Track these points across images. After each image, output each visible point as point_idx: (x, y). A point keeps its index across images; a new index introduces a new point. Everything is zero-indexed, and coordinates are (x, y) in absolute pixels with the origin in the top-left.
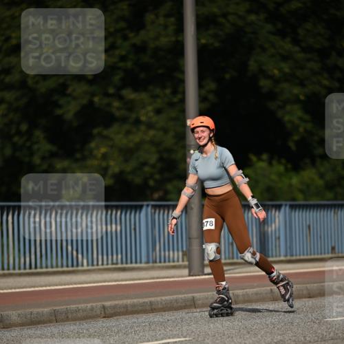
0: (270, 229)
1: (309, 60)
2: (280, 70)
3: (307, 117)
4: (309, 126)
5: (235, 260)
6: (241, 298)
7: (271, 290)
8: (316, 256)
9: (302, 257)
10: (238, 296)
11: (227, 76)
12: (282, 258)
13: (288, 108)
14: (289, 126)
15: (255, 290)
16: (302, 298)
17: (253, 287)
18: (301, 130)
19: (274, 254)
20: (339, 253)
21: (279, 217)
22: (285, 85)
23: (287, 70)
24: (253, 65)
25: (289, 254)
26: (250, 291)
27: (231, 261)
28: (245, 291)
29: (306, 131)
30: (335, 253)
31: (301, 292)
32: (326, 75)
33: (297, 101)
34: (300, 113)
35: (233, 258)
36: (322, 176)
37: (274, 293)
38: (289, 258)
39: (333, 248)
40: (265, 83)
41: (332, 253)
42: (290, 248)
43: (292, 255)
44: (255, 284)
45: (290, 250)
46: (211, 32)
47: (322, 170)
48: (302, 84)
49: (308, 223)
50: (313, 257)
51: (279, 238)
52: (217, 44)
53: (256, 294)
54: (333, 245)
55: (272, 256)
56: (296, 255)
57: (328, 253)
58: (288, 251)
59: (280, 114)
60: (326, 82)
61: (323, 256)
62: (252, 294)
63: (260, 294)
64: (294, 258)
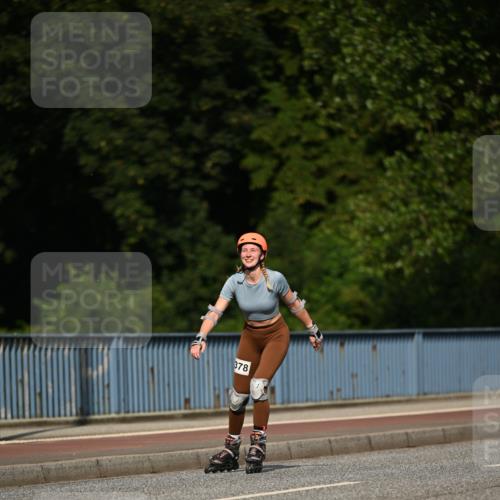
0: (95, 373)
1: (151, 128)
2: (110, 141)
3: (149, 210)
4: (152, 223)
5: (45, 419)
6: (53, 473)
7: (98, 461)
8: (162, 413)
9: (142, 414)
10: (49, 470)
11: (33, 150)
12: (113, 415)
13: (121, 196)
14: (121, 222)
15: (74, 461)
16: (142, 473)
17: (71, 457)
18: (140, 228)
19: (101, 409)
20: (195, 408)
21: (108, 355)
22: (116, 164)
23: (119, 142)
24: (69, 135)
25: (123, 410)
26: (66, 463)
27: (38, 419)
28: (60, 463)
29: (146, 230)
30: (190, 408)
31: (140, 465)
32: (177, 149)
33: (134, 186)
34: (138, 205)
35: (42, 416)
36: (170, 296)
37: (101, 466)
38: (122, 415)
39: (187, 401)
40: (87, 161)
41: (185, 408)
42: (124, 400)
43: (128, 412)
44: (74, 454)
45: (124, 402)
46: (8, 86)
47: (172, 287)
48: (141, 162)
49: (150, 365)
50: (157, 413)
51: (108, 385)
52: (17, 105)
53: (76, 468)
54: (187, 396)
55: (99, 413)
56: (134, 412)
57: (180, 408)
58: (122, 404)
59: (109, 205)
60: (176, 160)
61: (172, 412)
62: (70, 468)
63: (82, 467)
64: (130, 415)
